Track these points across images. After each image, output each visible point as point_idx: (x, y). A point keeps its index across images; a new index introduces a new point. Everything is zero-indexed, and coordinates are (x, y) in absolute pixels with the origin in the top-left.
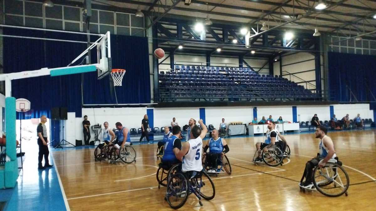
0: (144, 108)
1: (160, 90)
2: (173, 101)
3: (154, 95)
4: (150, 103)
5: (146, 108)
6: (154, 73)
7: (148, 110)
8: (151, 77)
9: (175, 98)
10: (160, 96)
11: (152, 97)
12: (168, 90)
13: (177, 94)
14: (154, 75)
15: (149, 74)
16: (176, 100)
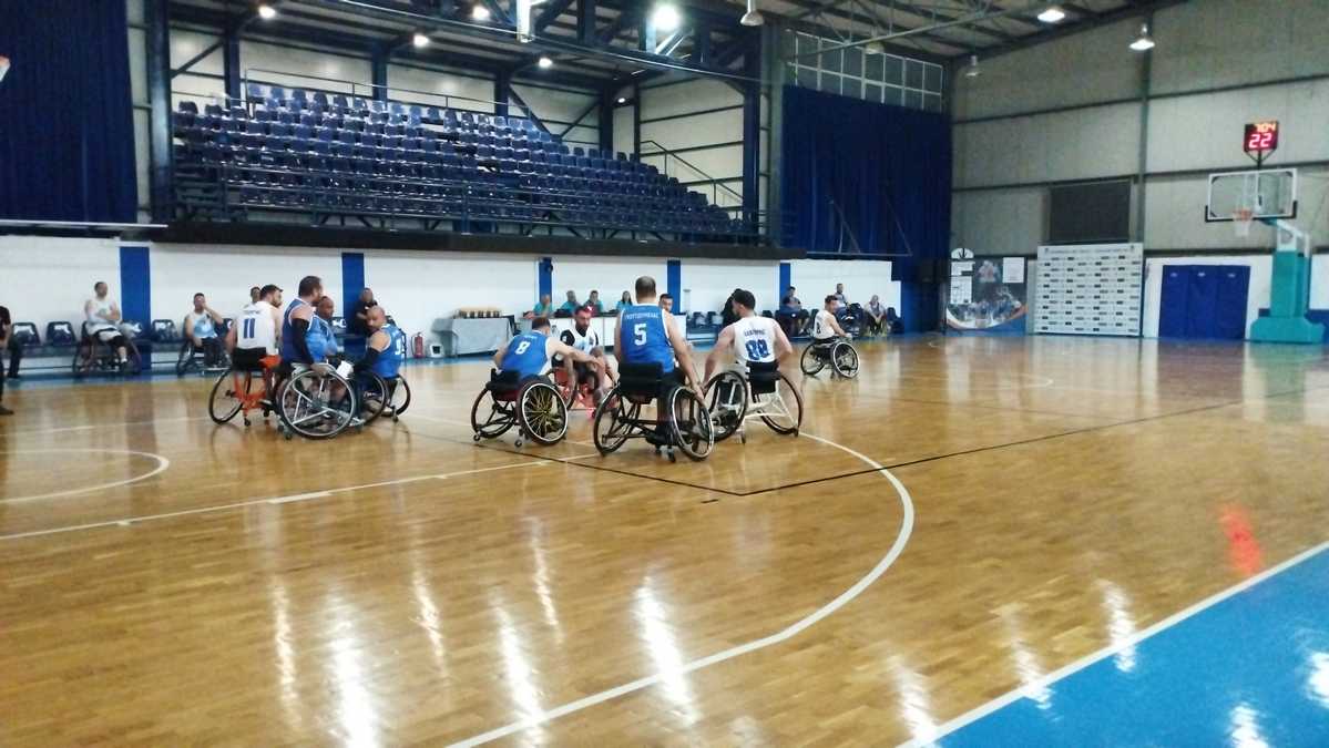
0: (106, 241)
1: (179, 175)
2: (234, 219)
3: (153, 191)
4: (135, 222)
5: (117, 243)
6: (150, 102)
7: (124, 250)
8: (139, 118)
9: (242, 208)
10: (180, 199)
11: (143, 197)
12: (213, 175)
13: (250, 193)
14: (149, 111)
15: (127, 107)
16: (246, 215)
